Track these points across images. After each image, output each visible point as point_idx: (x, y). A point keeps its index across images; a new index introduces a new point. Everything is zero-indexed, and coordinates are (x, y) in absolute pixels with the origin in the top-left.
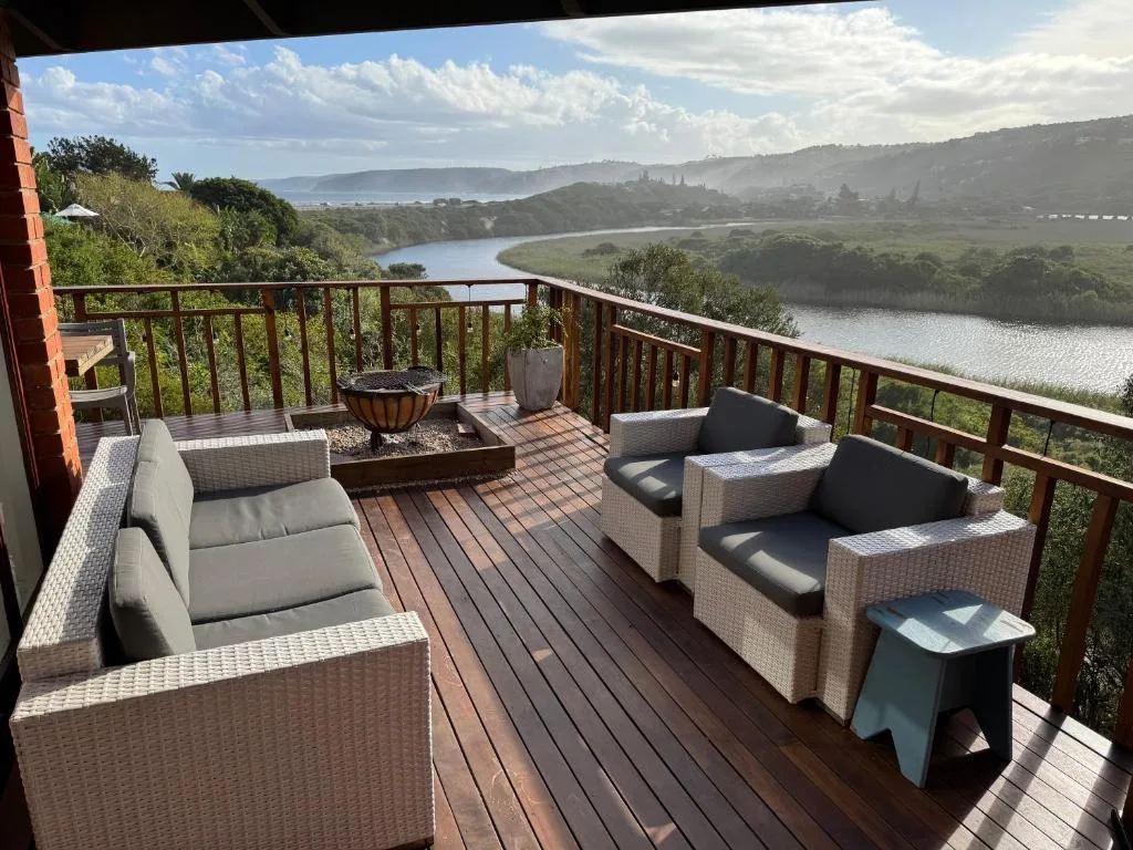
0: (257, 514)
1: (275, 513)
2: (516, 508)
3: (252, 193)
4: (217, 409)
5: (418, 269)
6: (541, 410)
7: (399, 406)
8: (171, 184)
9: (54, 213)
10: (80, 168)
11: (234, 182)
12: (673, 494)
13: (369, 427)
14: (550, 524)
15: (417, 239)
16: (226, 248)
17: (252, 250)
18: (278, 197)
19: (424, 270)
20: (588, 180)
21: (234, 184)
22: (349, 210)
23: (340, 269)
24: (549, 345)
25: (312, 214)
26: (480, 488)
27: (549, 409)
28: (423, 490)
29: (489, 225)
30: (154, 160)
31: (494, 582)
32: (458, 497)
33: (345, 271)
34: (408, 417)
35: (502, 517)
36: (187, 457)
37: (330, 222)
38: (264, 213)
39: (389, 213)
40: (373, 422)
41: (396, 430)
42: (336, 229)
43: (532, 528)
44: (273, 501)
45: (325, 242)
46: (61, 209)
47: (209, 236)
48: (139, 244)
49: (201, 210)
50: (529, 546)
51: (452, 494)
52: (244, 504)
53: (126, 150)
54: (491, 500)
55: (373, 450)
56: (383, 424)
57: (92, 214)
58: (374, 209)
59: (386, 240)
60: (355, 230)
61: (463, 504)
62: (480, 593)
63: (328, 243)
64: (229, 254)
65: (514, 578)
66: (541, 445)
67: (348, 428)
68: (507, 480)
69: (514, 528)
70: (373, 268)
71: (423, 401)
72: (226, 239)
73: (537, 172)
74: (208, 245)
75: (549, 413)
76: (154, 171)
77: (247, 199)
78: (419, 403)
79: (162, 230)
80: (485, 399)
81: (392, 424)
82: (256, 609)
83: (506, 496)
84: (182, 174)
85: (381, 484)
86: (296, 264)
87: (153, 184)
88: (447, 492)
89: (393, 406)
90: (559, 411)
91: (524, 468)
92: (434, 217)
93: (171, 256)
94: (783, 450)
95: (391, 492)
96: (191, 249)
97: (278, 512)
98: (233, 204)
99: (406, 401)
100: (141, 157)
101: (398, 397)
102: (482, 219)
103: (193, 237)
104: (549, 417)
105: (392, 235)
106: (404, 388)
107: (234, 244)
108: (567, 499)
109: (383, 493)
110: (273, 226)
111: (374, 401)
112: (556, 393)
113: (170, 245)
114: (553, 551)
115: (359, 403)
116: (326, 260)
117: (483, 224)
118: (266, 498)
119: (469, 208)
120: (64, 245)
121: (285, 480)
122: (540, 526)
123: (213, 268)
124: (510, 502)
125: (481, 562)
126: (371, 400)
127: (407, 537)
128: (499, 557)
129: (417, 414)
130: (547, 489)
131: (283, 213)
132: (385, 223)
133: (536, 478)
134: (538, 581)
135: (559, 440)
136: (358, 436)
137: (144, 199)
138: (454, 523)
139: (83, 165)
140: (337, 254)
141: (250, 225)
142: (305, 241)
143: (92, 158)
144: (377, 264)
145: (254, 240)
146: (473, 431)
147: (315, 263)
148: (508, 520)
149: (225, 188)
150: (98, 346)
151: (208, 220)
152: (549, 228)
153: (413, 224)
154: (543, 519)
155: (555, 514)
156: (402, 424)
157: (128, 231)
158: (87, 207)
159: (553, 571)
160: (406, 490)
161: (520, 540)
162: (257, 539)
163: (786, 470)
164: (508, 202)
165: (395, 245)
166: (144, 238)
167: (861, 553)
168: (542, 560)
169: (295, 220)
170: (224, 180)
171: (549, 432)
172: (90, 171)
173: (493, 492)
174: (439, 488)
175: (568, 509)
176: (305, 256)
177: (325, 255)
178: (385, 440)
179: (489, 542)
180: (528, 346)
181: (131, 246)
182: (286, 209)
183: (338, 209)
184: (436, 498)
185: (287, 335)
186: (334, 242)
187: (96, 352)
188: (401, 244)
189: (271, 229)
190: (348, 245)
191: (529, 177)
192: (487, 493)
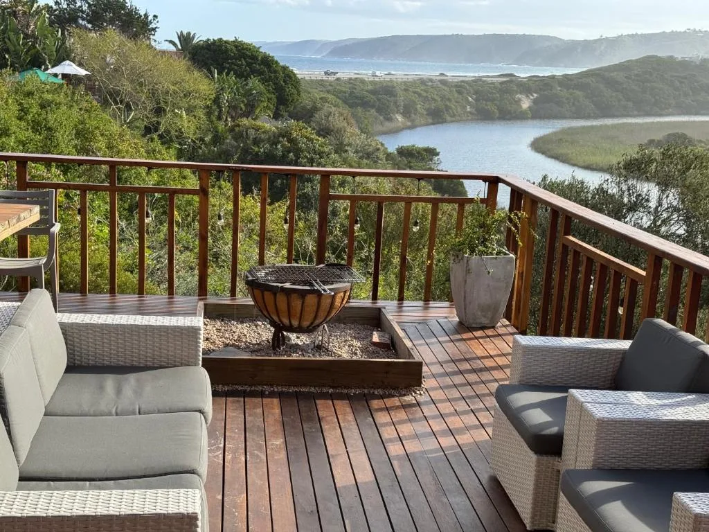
0: (119, 391)
1: (135, 392)
2: (405, 429)
3: (254, 58)
4: (141, 291)
5: (432, 152)
6: (483, 328)
7: (303, 303)
8: (172, 42)
9: (46, 69)
10: (80, 21)
11: (238, 45)
12: (554, 430)
13: (273, 323)
14: (435, 451)
15: (437, 117)
16: (219, 118)
17: (245, 121)
18: (282, 64)
19: (438, 154)
20: (662, 54)
21: (236, 47)
22: (363, 81)
23: (340, 149)
24: (499, 253)
25: (320, 83)
26: (376, 404)
27: (494, 327)
28: (314, 397)
29: (526, 104)
30: (155, 17)
31: (349, 500)
32: (349, 410)
33: (346, 151)
34: (312, 315)
35: (385, 436)
36: (66, 329)
37: (337, 93)
38: (264, 81)
39: (407, 86)
40: (275, 318)
41: (300, 330)
42: (345, 102)
43: (413, 453)
44: (138, 380)
45: (327, 117)
46: (53, 67)
47: (202, 103)
48: (128, 107)
49: (196, 74)
50: (403, 470)
51: (343, 407)
52: (110, 381)
53: (128, 5)
54: (382, 418)
55: (274, 349)
56: (286, 321)
57: (83, 72)
58: (391, 81)
59: (399, 118)
60: (365, 104)
61: (350, 417)
62: (329, 509)
63: (331, 118)
64: (221, 126)
65: (372, 501)
66: (466, 366)
67: (260, 323)
68: (409, 399)
69: (395, 449)
70: (378, 149)
71: (329, 301)
72: (220, 107)
73: (596, 41)
74: (201, 114)
75: (490, 332)
76: (154, 29)
77: (249, 65)
78: (326, 303)
79: (153, 93)
80: (426, 308)
81: (295, 323)
82: (83, 475)
83: (402, 415)
84: (185, 34)
85: (272, 385)
86: (290, 141)
87: (153, 43)
88: (338, 403)
89: (297, 303)
90: (501, 331)
91: (434, 389)
92: (459, 93)
93: (159, 123)
94: (692, 397)
95: (280, 395)
96: (181, 117)
97: (138, 392)
98: (232, 69)
99: (311, 300)
100: (142, 13)
101: (303, 294)
102: (519, 96)
103: (184, 104)
104: (488, 337)
105: (407, 111)
106: (311, 285)
107: (228, 112)
108: (468, 428)
109: (272, 395)
110: (273, 96)
111: (278, 295)
112: (503, 309)
113: (159, 111)
114: (426, 479)
115: (263, 296)
116: (324, 137)
117: (518, 102)
118: (132, 378)
119: (502, 83)
120: (43, 106)
121: (157, 364)
122: (425, 452)
123: (202, 140)
124: (402, 422)
125: (343, 478)
126: (275, 294)
127: (279, 442)
128: (365, 476)
129: (322, 314)
130: (450, 415)
131: (284, 81)
132: (401, 99)
133: (442, 401)
134: (398, 507)
135: (489, 363)
136: (263, 333)
137: (139, 58)
138: (332, 436)
139: (83, 19)
140: (339, 131)
141: (248, 93)
142: (306, 115)
143: (93, 12)
144: (382, 144)
145: (250, 111)
146: (389, 342)
147: (311, 140)
148: (391, 440)
149: (227, 50)
150: (22, 215)
151: (202, 85)
152: (605, 111)
153: (434, 99)
154: (431, 444)
155: (447, 441)
156: (306, 324)
157: (118, 93)
158: (80, 65)
159: (418, 502)
160: (297, 395)
161: (395, 463)
162: (110, 414)
163: (680, 418)
164: (553, 77)
165: (409, 124)
166: (133, 103)
167: (698, 511)
168: (411, 487)
169: (298, 90)
170: (226, 42)
171: (480, 353)
172: (90, 26)
173: (387, 409)
174: (332, 397)
175: (464, 439)
176: (303, 132)
177: (324, 132)
178: (289, 339)
179: (360, 459)
180: (472, 251)
181: (119, 109)
182: (289, 76)
183: (350, 79)
184: (324, 408)
185: (220, 219)
186: (337, 116)
187: (19, 220)
188: (417, 122)
189: (269, 100)
190: (353, 121)
191: (587, 47)
192: (381, 410)
